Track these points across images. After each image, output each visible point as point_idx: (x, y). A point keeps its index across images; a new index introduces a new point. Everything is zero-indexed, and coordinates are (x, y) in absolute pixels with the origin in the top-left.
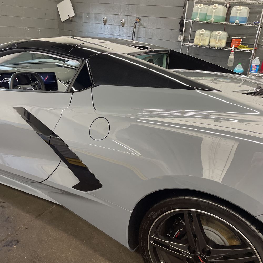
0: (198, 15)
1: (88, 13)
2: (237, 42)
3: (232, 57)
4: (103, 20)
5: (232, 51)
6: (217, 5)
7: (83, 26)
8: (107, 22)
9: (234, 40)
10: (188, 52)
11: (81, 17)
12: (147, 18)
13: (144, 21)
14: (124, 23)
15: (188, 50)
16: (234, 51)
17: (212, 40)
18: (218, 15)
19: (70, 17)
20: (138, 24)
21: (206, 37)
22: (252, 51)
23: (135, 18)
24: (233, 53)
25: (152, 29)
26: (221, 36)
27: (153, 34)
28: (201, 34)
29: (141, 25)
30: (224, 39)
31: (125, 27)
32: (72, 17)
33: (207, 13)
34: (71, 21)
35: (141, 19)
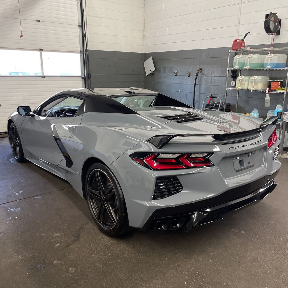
0: (237, 64)
1: (165, 68)
2: (276, 85)
3: (267, 98)
4: (175, 72)
5: (267, 93)
6: (251, 55)
7: (160, 78)
8: (178, 73)
9: (273, 83)
10: (238, 95)
11: (159, 71)
12: (207, 68)
13: (205, 71)
14: (190, 74)
15: (238, 94)
16: (268, 93)
17: (250, 84)
18: (253, 63)
19: (152, 71)
20: (201, 73)
21: (244, 82)
22: (284, 92)
23: (198, 69)
24: (268, 94)
25: (211, 77)
26: (257, 80)
27: (212, 82)
28: (240, 80)
29: (203, 74)
30: (260, 83)
31: (191, 77)
32: (154, 71)
33: (244, 62)
34: (153, 75)
35: (203, 69)
